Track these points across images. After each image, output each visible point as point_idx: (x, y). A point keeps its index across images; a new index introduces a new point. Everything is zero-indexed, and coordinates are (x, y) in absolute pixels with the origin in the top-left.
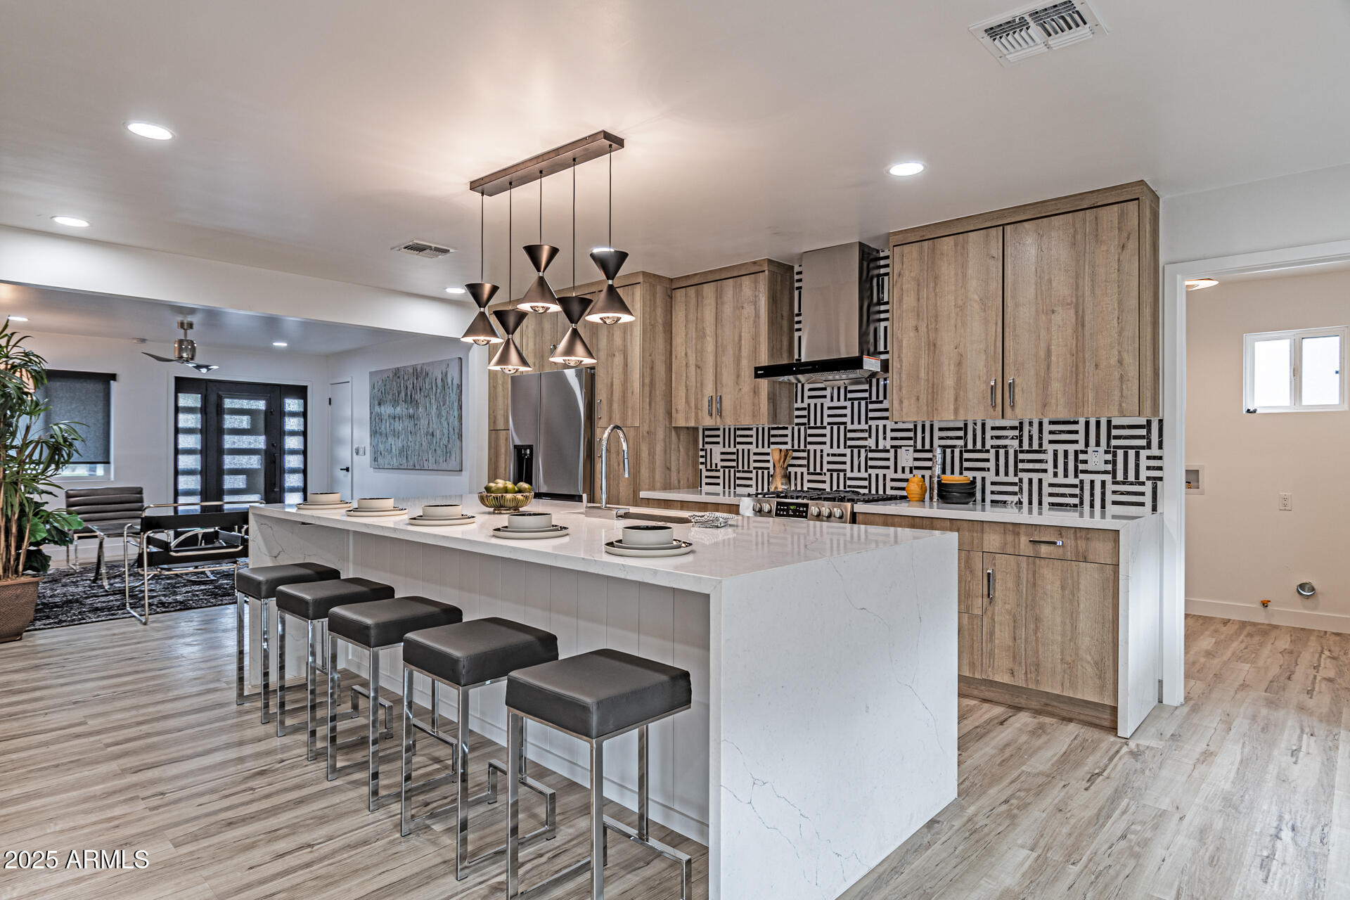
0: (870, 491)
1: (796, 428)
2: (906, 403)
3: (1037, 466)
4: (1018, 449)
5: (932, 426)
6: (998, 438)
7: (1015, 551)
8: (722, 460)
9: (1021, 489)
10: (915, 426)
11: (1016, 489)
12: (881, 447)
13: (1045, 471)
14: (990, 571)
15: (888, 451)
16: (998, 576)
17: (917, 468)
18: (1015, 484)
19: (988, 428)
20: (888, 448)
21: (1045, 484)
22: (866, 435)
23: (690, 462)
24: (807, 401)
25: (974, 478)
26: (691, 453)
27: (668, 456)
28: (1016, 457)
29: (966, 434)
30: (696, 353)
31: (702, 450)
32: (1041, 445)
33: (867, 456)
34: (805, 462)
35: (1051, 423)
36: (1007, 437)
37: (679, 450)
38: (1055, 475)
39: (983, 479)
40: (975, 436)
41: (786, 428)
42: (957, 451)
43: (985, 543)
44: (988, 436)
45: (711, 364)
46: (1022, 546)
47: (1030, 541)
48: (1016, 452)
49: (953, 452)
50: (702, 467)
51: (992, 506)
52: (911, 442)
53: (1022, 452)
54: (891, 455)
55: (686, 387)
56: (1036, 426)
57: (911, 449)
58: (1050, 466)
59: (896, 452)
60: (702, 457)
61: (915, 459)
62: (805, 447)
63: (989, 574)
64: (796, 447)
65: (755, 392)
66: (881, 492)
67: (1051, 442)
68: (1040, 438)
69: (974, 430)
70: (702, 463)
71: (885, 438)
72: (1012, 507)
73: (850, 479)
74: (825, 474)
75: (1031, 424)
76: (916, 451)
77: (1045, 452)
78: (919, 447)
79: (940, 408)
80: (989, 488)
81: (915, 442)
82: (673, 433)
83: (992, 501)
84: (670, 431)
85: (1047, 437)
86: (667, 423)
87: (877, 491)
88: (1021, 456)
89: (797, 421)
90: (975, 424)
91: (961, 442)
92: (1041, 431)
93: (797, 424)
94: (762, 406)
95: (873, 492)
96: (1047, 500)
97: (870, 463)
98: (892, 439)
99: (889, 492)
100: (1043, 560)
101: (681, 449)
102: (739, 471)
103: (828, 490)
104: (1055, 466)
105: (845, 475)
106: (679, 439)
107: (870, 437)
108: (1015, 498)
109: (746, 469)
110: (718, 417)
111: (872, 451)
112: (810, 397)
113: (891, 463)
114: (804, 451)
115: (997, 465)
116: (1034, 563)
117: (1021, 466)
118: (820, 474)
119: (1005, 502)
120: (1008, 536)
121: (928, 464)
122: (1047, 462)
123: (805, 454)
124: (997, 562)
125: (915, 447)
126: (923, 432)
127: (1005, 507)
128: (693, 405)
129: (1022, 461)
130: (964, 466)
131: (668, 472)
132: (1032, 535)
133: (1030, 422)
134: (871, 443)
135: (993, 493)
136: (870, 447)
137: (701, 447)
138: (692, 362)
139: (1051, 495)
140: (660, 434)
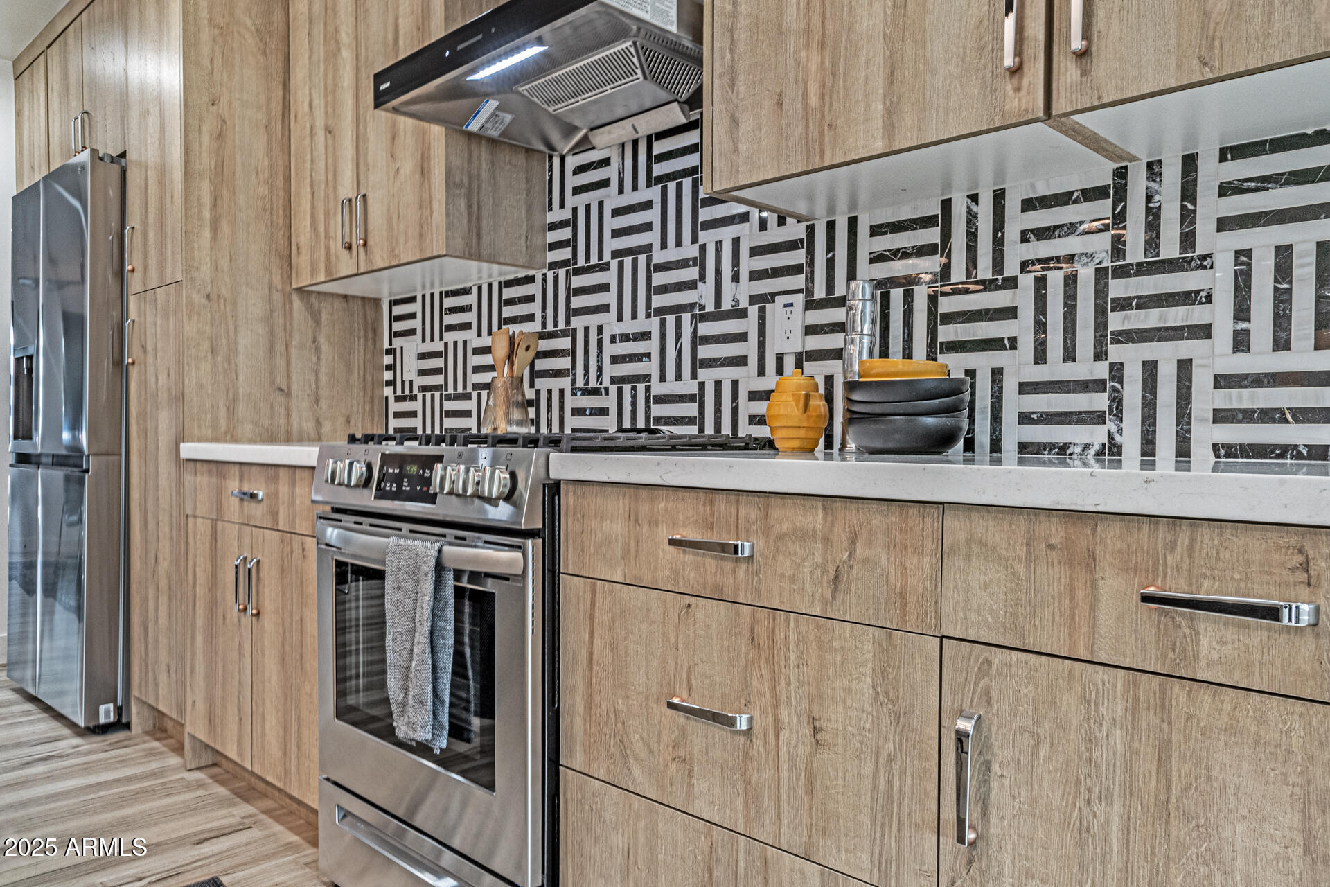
0: (702, 430)
1: (550, 275)
2: (746, 127)
3: (1176, 316)
4: (1107, 263)
5: (853, 222)
6: (1043, 234)
7: (1073, 644)
8: (422, 373)
9: (1117, 403)
10: (811, 230)
11: (1100, 401)
12: (727, 305)
13: (1205, 331)
14: (966, 725)
15: (743, 313)
16: (1001, 752)
17: (814, 356)
18: (1099, 385)
19: (1012, 205)
20: (744, 303)
21: (1202, 380)
22: (692, 273)
23: (355, 379)
24: (570, 201)
25: (971, 373)
26: (357, 358)
27: (280, 362)
28: (1101, 291)
29: (946, 235)
30: (326, 97)
31: (388, 352)
32: (1188, 240)
33: (695, 332)
34: (564, 363)
35: (1228, 153)
36: (1071, 228)
37: (318, 350)
38: (1241, 342)
39: (997, 374)
40: (972, 236)
41: (530, 280)
42: (921, 295)
43: (952, 597)
44: (1012, 232)
45: (349, 119)
46: (1106, 620)
47: (1146, 599)
48: (1101, 273)
49: (908, 296)
50: (388, 391)
51: (1021, 462)
52: (799, 281)
53: (1122, 272)
54: (749, 325)
55: (312, 186)
56: (1172, 174)
57: (799, 299)
58: (1221, 314)
59: (762, 311)
60: (389, 367)
61: (810, 330)
62: (568, 322)
63: (961, 737)
64: (550, 327)
65: (422, 172)
66: (726, 430)
67: (1223, 225)
68: (1188, 217)
69: (972, 217)
70: (388, 383)
71: (736, 278)
72: (1085, 464)
73: (661, 400)
74: (607, 389)
75: (1154, 169)
76: (811, 305)
77: (1204, 262)
78: (820, 293)
79: (841, 121)
80: (1013, 402)
81: (810, 279)
82: (297, 303)
83: (1023, 447)
84: (288, 298)
85: (1210, 207)
86: (277, 281)
87: (718, 428)
88: (1117, 288)
89: (552, 256)
90: (974, 198)
91: (933, 263)
92: (1188, 193)
93: (553, 266)
94: (435, 205)
95: (710, 430)
96: (1205, 434)
97: (704, 352)
98: (755, 276)
99: (745, 430)
100: (1206, 696)
101: (324, 347)
102: (448, 397)
103: (613, 429)
104: (1242, 311)
105: (648, 389)
106: (317, 322)
107: (702, 277)
108: (1097, 435)
109: (460, 390)
110: (362, 250)
111: (705, 317)
112: (578, 190)
113: (750, 349)
114: (564, 334)
115: (1040, 326)
116: (1164, 706)
117: (1116, 321)
118: (596, 392)
119: (1063, 449)
120: (1042, 569)
121: (835, 341)
122: (1209, 299)
123: (565, 343)
124: (998, 686)
125: (809, 291)
126: (831, 246)
127: (1064, 463)
128: (322, 229)
129: (1123, 304)
130: (941, 338)
131: (280, 398)
132: (1153, 572)
133: (1150, 165)
134: (704, 295)
135: (1025, 418)
136: (702, 307)
137: (386, 345)
138: (320, 123)
139: (1221, 416)
140: (253, 304)
